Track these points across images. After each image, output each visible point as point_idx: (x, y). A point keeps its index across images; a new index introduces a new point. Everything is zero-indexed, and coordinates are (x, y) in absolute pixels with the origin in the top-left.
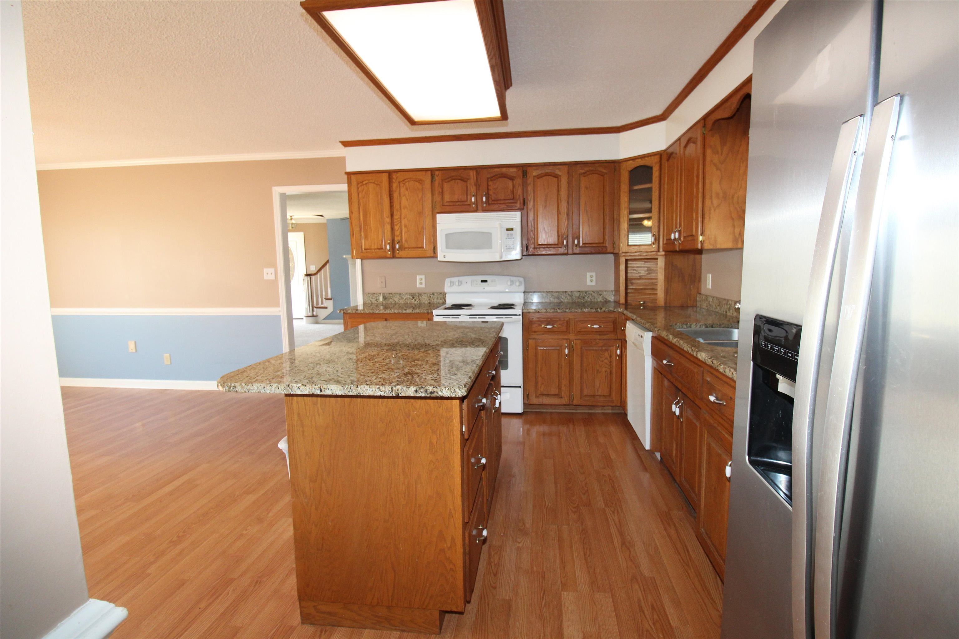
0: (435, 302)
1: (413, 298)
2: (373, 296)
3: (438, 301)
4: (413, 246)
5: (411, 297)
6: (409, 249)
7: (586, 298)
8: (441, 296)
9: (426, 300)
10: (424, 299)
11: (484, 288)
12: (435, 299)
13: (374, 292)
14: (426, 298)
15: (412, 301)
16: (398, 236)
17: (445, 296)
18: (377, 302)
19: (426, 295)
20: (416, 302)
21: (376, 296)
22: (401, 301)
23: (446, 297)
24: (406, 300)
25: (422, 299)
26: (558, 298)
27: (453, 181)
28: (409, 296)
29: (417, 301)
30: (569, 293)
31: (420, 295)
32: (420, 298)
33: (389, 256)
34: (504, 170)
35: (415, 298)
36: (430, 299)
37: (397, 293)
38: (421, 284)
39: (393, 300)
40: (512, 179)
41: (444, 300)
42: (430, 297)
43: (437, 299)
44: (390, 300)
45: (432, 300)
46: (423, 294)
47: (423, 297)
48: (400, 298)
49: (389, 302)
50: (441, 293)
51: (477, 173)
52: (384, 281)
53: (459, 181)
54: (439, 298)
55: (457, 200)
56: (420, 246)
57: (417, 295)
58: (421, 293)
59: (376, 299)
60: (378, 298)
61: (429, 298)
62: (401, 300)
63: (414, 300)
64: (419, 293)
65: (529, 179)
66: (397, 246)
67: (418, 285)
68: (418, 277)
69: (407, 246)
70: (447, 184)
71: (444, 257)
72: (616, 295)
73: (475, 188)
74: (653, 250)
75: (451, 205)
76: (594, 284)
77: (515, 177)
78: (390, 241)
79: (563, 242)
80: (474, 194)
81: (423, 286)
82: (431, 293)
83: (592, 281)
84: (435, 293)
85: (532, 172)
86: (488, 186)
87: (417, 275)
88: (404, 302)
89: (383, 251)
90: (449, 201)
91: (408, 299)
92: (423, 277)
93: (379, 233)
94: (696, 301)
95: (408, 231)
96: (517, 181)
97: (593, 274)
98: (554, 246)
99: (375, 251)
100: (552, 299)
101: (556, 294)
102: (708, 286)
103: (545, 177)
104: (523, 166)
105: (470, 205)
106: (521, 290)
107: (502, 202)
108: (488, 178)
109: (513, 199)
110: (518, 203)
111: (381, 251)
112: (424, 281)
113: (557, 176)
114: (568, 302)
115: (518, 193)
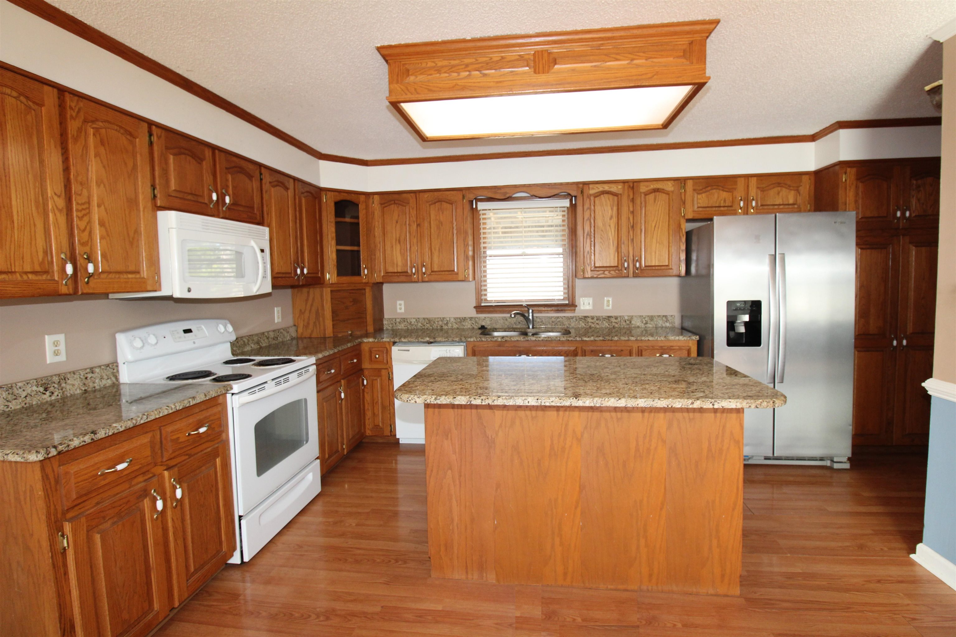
0: (97, 387)
1: (46, 389)
3: (104, 382)
4: (119, 268)
5: (42, 389)
8: (109, 371)
9: (76, 387)
10: (73, 385)
11: (194, 343)
12: (97, 381)
14: (77, 383)
15: (44, 396)
16: (83, 244)
17: (115, 371)
19: (76, 376)
20: (53, 398)
22: (15, 405)
23: (118, 371)
25: (68, 387)
27: (183, 156)
28: (35, 388)
29: (56, 394)
30: (266, 334)
31: (63, 378)
32: (63, 385)
33: (64, 290)
35: (52, 389)
36: (86, 382)
38: (56, 353)
40: (250, 177)
41: (114, 379)
42: (86, 378)
43: (102, 378)
45: (91, 385)
46: (69, 376)
48: (10, 397)
50: (108, 366)
51: (214, 156)
53: (191, 159)
54: (105, 377)
55: (190, 192)
56: (132, 268)
57: (56, 379)
58: (65, 373)
61: (84, 380)
62: (14, 402)
63: (48, 393)
64: (59, 375)
65: (265, 184)
66: (91, 268)
67: (50, 358)
68: (48, 340)
69: (107, 269)
70: (174, 159)
71: (189, 290)
72: (300, 330)
73: (211, 177)
74: (364, 281)
75: (181, 198)
76: (280, 320)
77: (252, 177)
78: (66, 255)
79: (296, 271)
80: (210, 188)
81: (62, 358)
82: (86, 369)
83: (278, 318)
84: (95, 367)
85: (267, 178)
86: (227, 180)
87: (46, 336)
88: (23, 404)
89: (49, 277)
90: (178, 189)
91: (33, 394)
92: (61, 338)
93: (35, 232)
94: (383, 325)
95: (108, 235)
96: (255, 184)
97: (280, 309)
98: (288, 275)
99: (25, 277)
100: (252, 346)
101: (255, 338)
102: (399, 311)
103: (278, 188)
104: (260, 166)
105: (206, 204)
106: (233, 338)
107: (241, 209)
108: (227, 168)
109: (253, 208)
110: (258, 214)
111: (44, 277)
112: (62, 347)
113: (287, 189)
114: (266, 347)
115: (257, 200)
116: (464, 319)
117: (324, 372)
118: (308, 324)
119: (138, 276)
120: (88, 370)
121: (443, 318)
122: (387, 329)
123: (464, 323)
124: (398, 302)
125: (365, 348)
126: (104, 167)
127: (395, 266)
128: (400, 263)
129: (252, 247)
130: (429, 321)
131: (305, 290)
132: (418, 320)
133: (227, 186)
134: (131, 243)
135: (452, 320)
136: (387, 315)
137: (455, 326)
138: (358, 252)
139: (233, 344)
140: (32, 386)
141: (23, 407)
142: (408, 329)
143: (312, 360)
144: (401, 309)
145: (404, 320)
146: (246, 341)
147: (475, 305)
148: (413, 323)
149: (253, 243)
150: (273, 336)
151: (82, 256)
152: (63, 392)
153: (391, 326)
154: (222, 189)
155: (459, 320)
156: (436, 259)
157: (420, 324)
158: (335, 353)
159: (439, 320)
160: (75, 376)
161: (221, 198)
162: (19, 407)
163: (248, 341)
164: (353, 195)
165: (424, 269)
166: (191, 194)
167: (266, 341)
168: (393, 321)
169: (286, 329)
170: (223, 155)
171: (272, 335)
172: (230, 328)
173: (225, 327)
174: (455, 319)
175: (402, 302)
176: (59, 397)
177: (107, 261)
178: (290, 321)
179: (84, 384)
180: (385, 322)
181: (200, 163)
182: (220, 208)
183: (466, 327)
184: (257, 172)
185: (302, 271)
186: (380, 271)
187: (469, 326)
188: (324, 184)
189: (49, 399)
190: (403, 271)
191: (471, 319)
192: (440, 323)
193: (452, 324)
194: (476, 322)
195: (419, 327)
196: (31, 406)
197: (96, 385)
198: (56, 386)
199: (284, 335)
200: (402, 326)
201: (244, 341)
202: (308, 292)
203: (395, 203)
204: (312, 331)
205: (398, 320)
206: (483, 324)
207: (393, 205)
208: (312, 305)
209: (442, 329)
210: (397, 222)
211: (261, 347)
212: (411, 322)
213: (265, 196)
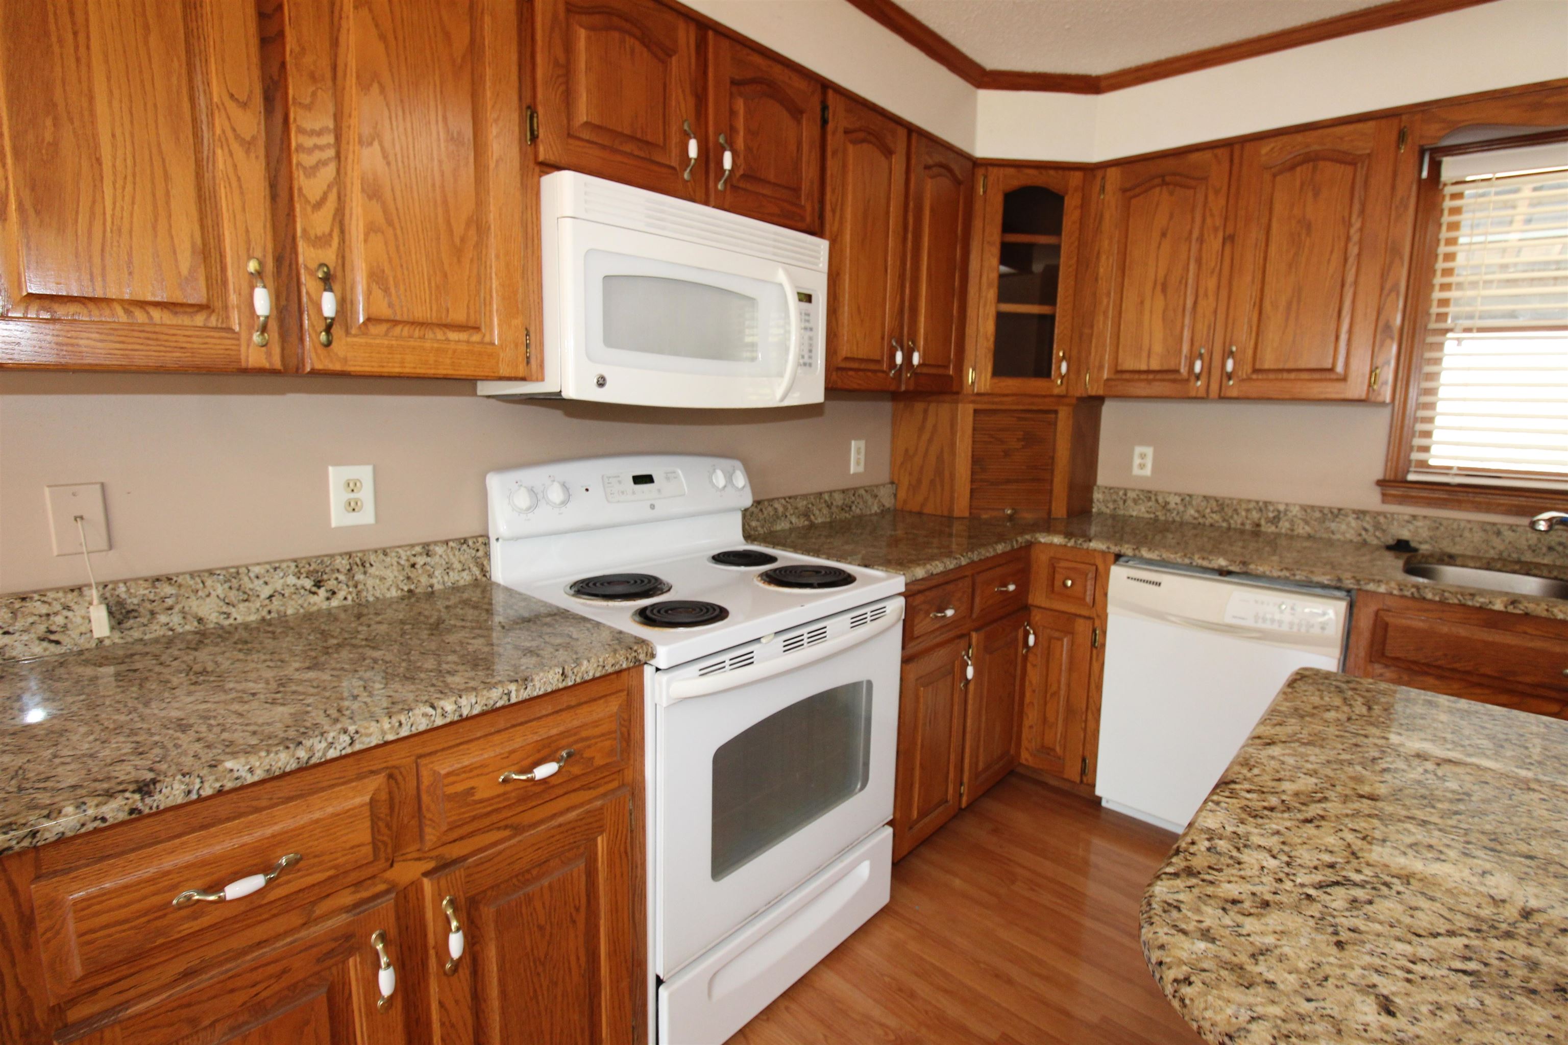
0: (437, 587)
1: (318, 584)
2: (14, 613)
3: (454, 576)
4: (421, 312)
5: (308, 583)
6: (398, 329)
7: (854, 508)
8: (467, 554)
9: (389, 582)
10: (382, 579)
11: (652, 507)
12: (438, 573)
13: (23, 586)
14: (390, 574)
15: (314, 599)
16: (319, 241)
17: (480, 554)
18: (53, 648)
19: (391, 559)
20: (335, 603)
21: (44, 609)
22: (244, 614)
23: (487, 555)
24: (276, 602)
25: (370, 582)
26: (806, 514)
27: (616, 35)
28: (292, 580)
29: (341, 595)
30: (826, 496)
31: (357, 562)
32: (359, 577)
33: (254, 357)
34: (777, 70)
35: (332, 584)
36: (413, 574)
37: (211, 573)
38: (353, 507)
39: (184, 614)
40: (796, 113)
41: (476, 571)
42: (413, 566)
43: (448, 568)
44: (163, 618)
45: (424, 580)
46: (372, 558)
47: (371, 571)
48: (233, 596)
49: (156, 630)
50: (465, 541)
51: (701, 47)
52: (95, 513)
53: (638, 46)
54: (458, 566)
55: (627, 132)
56: (459, 316)
57: (342, 563)
58: (365, 552)
59: (41, 629)
60: (59, 620)
61: (408, 569)
62: (242, 607)
63: (322, 592)
64: (350, 555)
65: (834, 133)
66: (329, 304)
67: (338, 517)
68: (336, 476)
69: (382, 309)
70: (588, 38)
71: (602, 382)
72: (902, 494)
73: (691, 101)
74: (1056, 391)
75: (603, 147)
76: (861, 469)
77: (801, 112)
78: (261, 263)
79: (893, 357)
80: (686, 127)
81: (367, 516)
82: (412, 546)
83: (858, 463)
84: (436, 543)
85: (839, 119)
86: (732, 113)
87: (331, 469)
88: (264, 613)
89: (213, 321)
90: (597, 121)
91: (287, 592)
92: (364, 473)
93: (168, 194)
94: (1091, 501)
95: (390, 223)
96: (809, 130)
97: (862, 444)
98: (873, 367)
99: (140, 316)
100: (794, 520)
101: (802, 504)
102: (1136, 471)
103: (865, 145)
104: (825, 86)
105: (673, 168)
106: (747, 501)
107: (767, 191)
108: (733, 82)
109: (796, 190)
110: (809, 208)
111: (199, 319)
112: (366, 494)
113: (888, 153)
114: (824, 524)
115: (809, 173)
116: (1338, 513)
117: (927, 613)
118: (919, 481)
119: (476, 338)
120: (418, 549)
121: (1266, 503)
122: (1100, 513)
123: (1333, 526)
124: (1138, 450)
125: (1041, 559)
126: (382, 37)
127: (1145, 354)
128: (1158, 348)
129: (781, 285)
130: (1221, 505)
131: (919, 406)
132: (1187, 499)
133: (733, 129)
134: (458, 252)
135: (1295, 510)
136: (1105, 476)
137: (1302, 529)
138: (1051, 318)
139: (746, 513)
140: (285, 575)
141: (263, 619)
142: (1156, 519)
143: (897, 582)
144: (1142, 466)
145: (1149, 495)
146: (781, 509)
147: (1379, 475)
148: (1172, 505)
149: (781, 277)
150: (840, 503)
151: (312, 273)
152: (359, 593)
153: (1111, 506)
154: (717, 134)
155: (1317, 514)
156: (1272, 335)
157: (1192, 512)
158: (960, 568)
159: (1252, 505)
160: (388, 559)
161: (710, 157)
162: (253, 618)
163: (786, 509)
164: (1052, 172)
165: (1230, 365)
166: (632, 138)
167: (825, 511)
168: (1119, 494)
169: (871, 491)
170: (725, 44)
171: (838, 499)
172: (740, 479)
173: (729, 477)
174: (1304, 508)
175: (1149, 451)
176: (349, 602)
177: (386, 291)
178: (884, 475)
179: (409, 578)
180: (1097, 496)
181: (663, 62)
182: (711, 184)
183: (1338, 536)
184: (815, 102)
185: (908, 358)
186: (1101, 367)
187: (1350, 535)
188: (983, 149)
189: (325, 605)
190: (1165, 367)
191: (1360, 514)
192: (1255, 515)
193: (1292, 522)
194: (1377, 526)
195: (1187, 517)
196: (283, 618)
197: (434, 581)
198: (342, 577)
199: (865, 502)
200: (1139, 511)
201: (776, 510)
202: (926, 411)
203: (1164, 183)
204: (926, 499)
205: (1131, 495)
206: (1405, 534)
207: (1158, 190)
208: (930, 440)
209: (1256, 532)
210: (1164, 235)
211: (812, 526)
212: (1167, 503)
213: (832, 165)
